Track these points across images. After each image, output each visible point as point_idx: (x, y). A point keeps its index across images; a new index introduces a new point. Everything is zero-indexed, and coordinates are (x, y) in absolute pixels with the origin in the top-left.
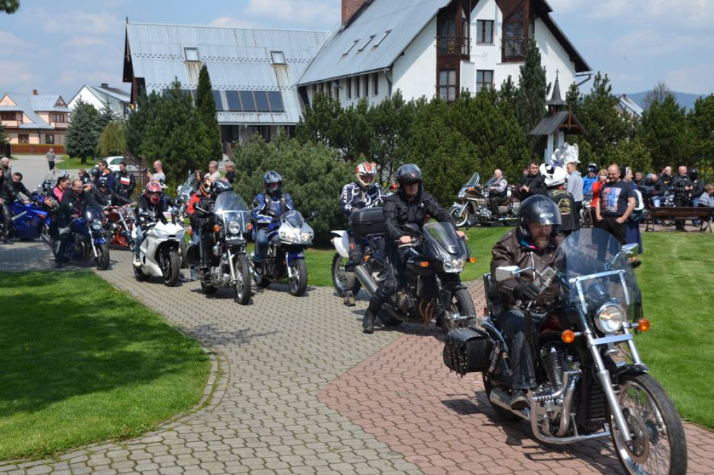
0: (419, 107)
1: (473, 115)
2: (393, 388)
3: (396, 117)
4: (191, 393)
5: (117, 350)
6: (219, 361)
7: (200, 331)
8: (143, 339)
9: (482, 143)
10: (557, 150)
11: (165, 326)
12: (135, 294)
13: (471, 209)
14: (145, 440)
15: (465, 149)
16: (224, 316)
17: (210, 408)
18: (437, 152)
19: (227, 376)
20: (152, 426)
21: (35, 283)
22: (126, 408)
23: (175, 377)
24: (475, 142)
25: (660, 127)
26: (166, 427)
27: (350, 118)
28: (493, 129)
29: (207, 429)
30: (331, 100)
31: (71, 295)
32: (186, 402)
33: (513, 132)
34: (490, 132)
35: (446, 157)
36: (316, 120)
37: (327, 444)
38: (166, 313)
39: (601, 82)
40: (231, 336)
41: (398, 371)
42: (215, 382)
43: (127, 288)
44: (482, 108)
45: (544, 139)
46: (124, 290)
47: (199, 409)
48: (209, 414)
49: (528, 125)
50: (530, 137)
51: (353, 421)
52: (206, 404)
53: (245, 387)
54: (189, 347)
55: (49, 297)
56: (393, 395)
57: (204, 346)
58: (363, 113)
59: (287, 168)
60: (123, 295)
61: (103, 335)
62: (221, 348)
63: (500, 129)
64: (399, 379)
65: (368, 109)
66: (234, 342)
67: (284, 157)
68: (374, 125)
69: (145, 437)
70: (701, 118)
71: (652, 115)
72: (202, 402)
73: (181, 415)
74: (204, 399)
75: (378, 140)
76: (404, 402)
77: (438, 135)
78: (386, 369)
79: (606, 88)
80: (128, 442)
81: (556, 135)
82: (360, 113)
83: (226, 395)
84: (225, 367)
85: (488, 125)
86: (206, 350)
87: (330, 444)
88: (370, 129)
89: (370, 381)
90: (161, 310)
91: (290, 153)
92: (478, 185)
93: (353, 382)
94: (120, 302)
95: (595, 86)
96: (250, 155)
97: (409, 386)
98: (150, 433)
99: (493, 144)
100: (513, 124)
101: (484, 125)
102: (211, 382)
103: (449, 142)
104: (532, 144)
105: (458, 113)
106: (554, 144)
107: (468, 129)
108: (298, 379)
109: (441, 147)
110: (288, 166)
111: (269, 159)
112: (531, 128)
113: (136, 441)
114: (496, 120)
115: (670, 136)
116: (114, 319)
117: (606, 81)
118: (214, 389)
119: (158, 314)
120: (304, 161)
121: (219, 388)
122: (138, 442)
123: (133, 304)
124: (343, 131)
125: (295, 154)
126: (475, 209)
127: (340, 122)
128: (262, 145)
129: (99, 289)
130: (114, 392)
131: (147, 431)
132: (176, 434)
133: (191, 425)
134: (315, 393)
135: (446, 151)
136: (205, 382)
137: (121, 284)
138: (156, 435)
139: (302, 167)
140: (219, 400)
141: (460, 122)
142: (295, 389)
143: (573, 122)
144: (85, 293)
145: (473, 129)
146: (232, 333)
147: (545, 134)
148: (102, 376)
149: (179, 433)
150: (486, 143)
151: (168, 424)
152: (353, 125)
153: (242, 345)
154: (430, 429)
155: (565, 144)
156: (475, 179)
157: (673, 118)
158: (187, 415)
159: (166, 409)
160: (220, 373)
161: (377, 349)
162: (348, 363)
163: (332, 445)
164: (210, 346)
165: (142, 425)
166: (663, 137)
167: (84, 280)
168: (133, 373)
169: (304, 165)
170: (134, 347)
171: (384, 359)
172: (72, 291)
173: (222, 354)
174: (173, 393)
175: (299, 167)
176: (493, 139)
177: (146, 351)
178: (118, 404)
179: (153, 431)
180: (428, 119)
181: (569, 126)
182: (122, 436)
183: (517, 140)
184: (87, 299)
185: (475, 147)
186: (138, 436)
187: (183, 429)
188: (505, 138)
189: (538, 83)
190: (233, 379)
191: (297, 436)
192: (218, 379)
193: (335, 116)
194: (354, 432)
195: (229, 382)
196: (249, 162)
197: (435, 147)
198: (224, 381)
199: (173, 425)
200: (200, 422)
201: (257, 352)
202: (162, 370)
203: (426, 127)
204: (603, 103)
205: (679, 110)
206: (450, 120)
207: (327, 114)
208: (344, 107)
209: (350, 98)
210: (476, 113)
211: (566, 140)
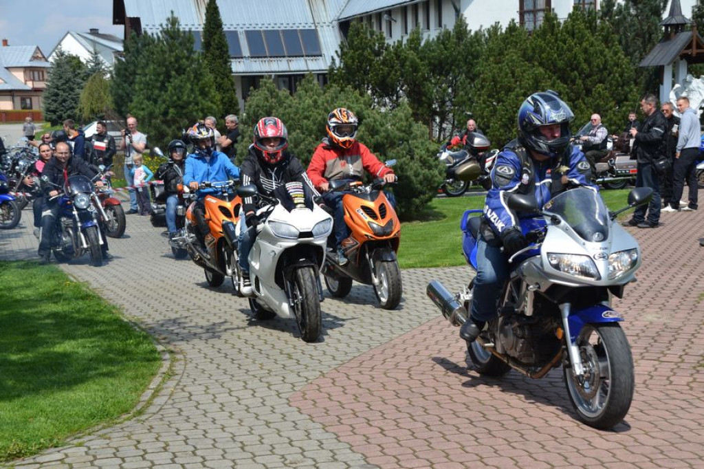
0: (491, 37)
1: (561, 44)
2: (392, 386)
3: (459, 53)
4: (122, 399)
5: (41, 350)
6: (174, 360)
7: (162, 325)
8: (82, 337)
9: (573, 82)
10: (677, 86)
11: (117, 321)
12: (95, 285)
14: (40, 459)
16: (199, 307)
17: (143, 417)
18: (512, 96)
19: (177, 377)
20: (55, 441)
22: (26, 421)
23: (108, 382)
24: (564, 81)
26: (75, 442)
27: (398, 56)
29: (128, 442)
30: (372, 33)
32: (112, 409)
33: (617, 65)
34: (585, 66)
36: (353, 62)
37: (283, 456)
38: (127, 306)
40: (200, 331)
41: (406, 365)
42: (159, 385)
44: (573, 35)
45: (658, 72)
46: (82, 281)
47: (129, 419)
48: (139, 424)
49: (637, 54)
50: (639, 71)
51: (327, 429)
52: (140, 413)
53: (197, 390)
54: (137, 345)
56: (389, 396)
57: (160, 343)
58: (416, 49)
59: (305, 121)
60: (77, 287)
61: (30, 333)
62: (183, 345)
63: (598, 61)
64: (402, 376)
65: (422, 44)
66: (200, 338)
67: (301, 106)
68: (430, 64)
69: (42, 455)
72: (135, 410)
73: (100, 427)
74: (139, 407)
76: (402, 403)
77: (513, 73)
78: (390, 364)
80: (18, 462)
81: (675, 65)
82: (411, 48)
83: (171, 401)
84: (178, 368)
85: (581, 57)
86: (160, 348)
87: (287, 457)
88: (425, 70)
89: (364, 379)
90: (120, 302)
91: (309, 101)
93: (341, 379)
94: (70, 294)
96: (257, 106)
97: (414, 384)
98: (53, 450)
99: (588, 82)
100: (616, 53)
101: (575, 57)
102: (152, 386)
104: (643, 80)
106: (674, 76)
107: (554, 64)
108: (269, 379)
109: (518, 89)
111: (281, 110)
112: (641, 58)
113: (29, 460)
114: (592, 50)
116: (54, 315)
118: (154, 396)
119: (114, 307)
121: (163, 392)
122: (32, 461)
123: (86, 297)
124: (389, 74)
125: (315, 102)
127: (384, 63)
128: (271, 92)
129: (49, 280)
130: (17, 402)
131: (47, 448)
132: (86, 449)
133: (109, 439)
134: (287, 395)
136: (146, 387)
138: (59, 452)
140: (159, 407)
141: (544, 55)
142: (262, 391)
143: (699, 47)
144: (28, 286)
145: (560, 64)
146: (202, 327)
147: (661, 64)
148: (10, 383)
149: (89, 448)
150: (579, 82)
151: (79, 438)
152: (402, 65)
153: (211, 341)
154: (427, 435)
155: (689, 77)
158: (109, 427)
159: (82, 420)
160: (170, 374)
161: (384, 340)
162: (340, 357)
163: (289, 458)
164: (169, 343)
165: (42, 440)
168: (54, 378)
170: (66, 346)
171: (390, 352)
172: (13, 284)
173: (181, 352)
174: (98, 400)
175: (320, 118)
176: (588, 76)
177: (80, 350)
178: (18, 415)
179: (56, 447)
180: (501, 53)
181: (694, 52)
182: (10, 455)
183: (621, 76)
184: (29, 292)
185: (564, 87)
186: (32, 454)
187: (96, 444)
188: (605, 73)
190: (185, 381)
191: (246, 448)
192: (163, 382)
193: (378, 54)
194: (324, 441)
195: (178, 384)
196: (256, 115)
197: (509, 90)
198: (171, 384)
199: (86, 438)
200: (121, 434)
201: (226, 348)
202: (92, 373)
203: (497, 63)
206: (530, 52)
207: (367, 52)
208: (391, 42)
209: (406, 33)
210: (564, 42)
211: (689, 71)
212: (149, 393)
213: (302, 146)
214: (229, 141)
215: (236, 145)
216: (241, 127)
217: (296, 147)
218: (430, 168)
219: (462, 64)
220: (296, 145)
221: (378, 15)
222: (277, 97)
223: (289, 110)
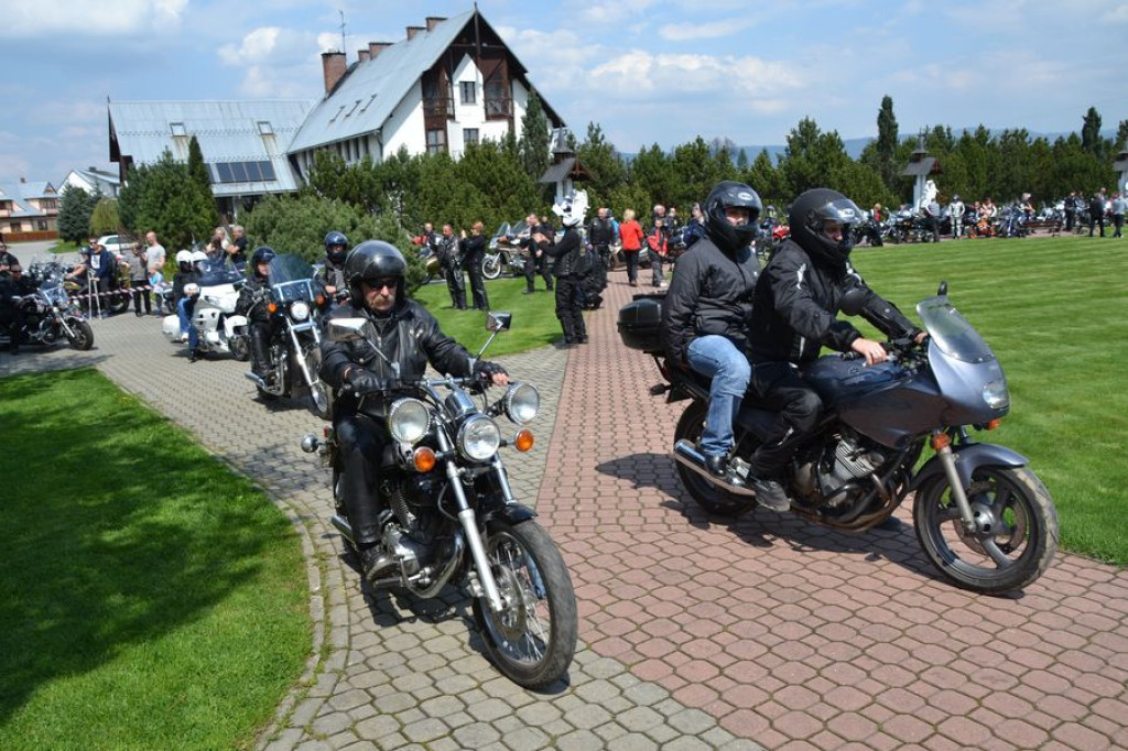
0: (423, 162)
1: (482, 166)
3: (403, 172)
9: (493, 193)
11: (204, 458)
13: (503, 261)
15: (478, 200)
17: (338, 661)
18: (450, 204)
19: (335, 562)
21: (22, 393)
24: (487, 194)
25: (652, 173)
27: (356, 176)
28: (502, 178)
31: (67, 409)
33: (522, 181)
34: (500, 181)
35: (459, 208)
36: (320, 180)
39: (594, 132)
41: (608, 516)
43: (139, 389)
44: (489, 159)
45: (552, 187)
47: (320, 670)
48: (345, 685)
49: (535, 174)
50: (538, 186)
51: (634, 671)
52: (327, 650)
55: (39, 417)
56: (646, 581)
58: (369, 170)
59: (308, 229)
60: (135, 401)
62: (303, 496)
63: (509, 179)
64: (624, 538)
65: (373, 166)
67: (301, 216)
68: (381, 181)
70: (682, 164)
71: (642, 162)
72: (317, 645)
73: (292, 701)
74: (319, 637)
75: (387, 197)
76: (679, 596)
77: (449, 187)
78: (587, 516)
79: (600, 138)
81: (564, 183)
82: (365, 170)
85: (498, 175)
88: (378, 186)
89: (584, 549)
92: (509, 234)
95: (589, 135)
96: (262, 218)
97: (654, 553)
99: (504, 194)
100: (520, 173)
101: (493, 174)
102: (314, 587)
103: (461, 194)
104: (541, 192)
105: (466, 164)
106: (564, 190)
107: (478, 180)
110: (307, 226)
111: (284, 220)
112: (539, 177)
115: (659, 181)
117: (598, 130)
119: (189, 433)
120: (326, 219)
121: (335, 597)
125: (313, 212)
126: (508, 259)
127: (346, 181)
128: (275, 205)
133: (325, 738)
135: (460, 203)
136: (305, 588)
137: (130, 383)
139: (324, 227)
140: (346, 632)
141: (470, 174)
143: (580, 169)
145: (483, 180)
147: (554, 181)
150: (497, 193)
151: (277, 737)
152: (360, 183)
154: (792, 672)
155: (574, 191)
156: (505, 228)
157: (661, 164)
158: (303, 698)
159: (260, 689)
160: (322, 557)
166: (654, 181)
167: (82, 382)
169: (326, 224)
172: (69, 402)
175: (320, 226)
176: (505, 189)
178: (158, 683)
180: (437, 173)
181: (578, 172)
184: (89, 414)
185: (487, 198)
188: (515, 187)
189: (541, 132)
192: (323, 576)
193: (340, 174)
195: (346, 580)
196: (263, 226)
197: (448, 200)
198: (335, 578)
199: (289, 738)
200: (337, 721)
204: (598, 151)
205: (665, 157)
206: (458, 172)
207: (331, 173)
208: (349, 164)
209: (358, 157)
210: (484, 164)
211: (574, 187)
212: (318, 600)
213: (309, 250)
214: (237, 248)
215: (245, 252)
216: (249, 236)
217: (303, 251)
218: (415, 264)
219: (407, 181)
220: (303, 250)
221: (338, 144)
222: (280, 209)
223: (291, 220)
